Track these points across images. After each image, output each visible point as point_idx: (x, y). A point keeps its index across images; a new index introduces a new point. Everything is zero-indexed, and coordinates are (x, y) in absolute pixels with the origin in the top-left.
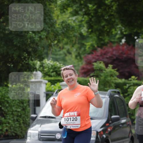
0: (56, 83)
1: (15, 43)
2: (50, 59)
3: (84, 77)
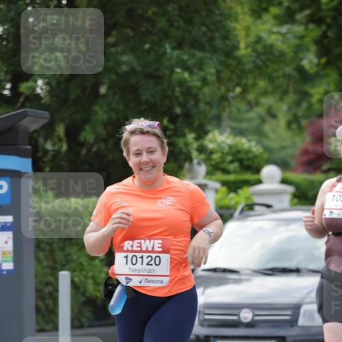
0: (240, 188)
1: (144, 98)
2: (225, 131)
3: (308, 172)
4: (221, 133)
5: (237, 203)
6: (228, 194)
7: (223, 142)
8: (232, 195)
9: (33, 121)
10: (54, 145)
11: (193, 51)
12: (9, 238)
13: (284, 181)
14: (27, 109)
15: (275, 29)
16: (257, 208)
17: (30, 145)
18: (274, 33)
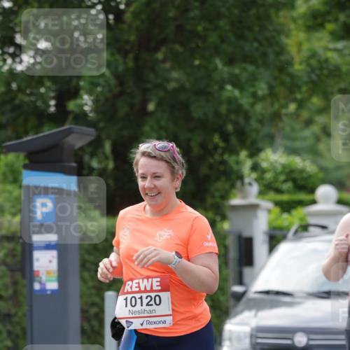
0: (294, 208)
2: (278, 150)
4: (274, 152)
5: (291, 224)
6: (282, 214)
7: (276, 162)
8: (285, 216)
9: (79, 138)
10: (100, 162)
11: (244, 65)
12: (53, 257)
13: (340, 202)
14: (72, 126)
15: (331, 46)
16: (312, 229)
17: (76, 162)
18: (330, 50)
